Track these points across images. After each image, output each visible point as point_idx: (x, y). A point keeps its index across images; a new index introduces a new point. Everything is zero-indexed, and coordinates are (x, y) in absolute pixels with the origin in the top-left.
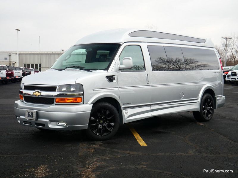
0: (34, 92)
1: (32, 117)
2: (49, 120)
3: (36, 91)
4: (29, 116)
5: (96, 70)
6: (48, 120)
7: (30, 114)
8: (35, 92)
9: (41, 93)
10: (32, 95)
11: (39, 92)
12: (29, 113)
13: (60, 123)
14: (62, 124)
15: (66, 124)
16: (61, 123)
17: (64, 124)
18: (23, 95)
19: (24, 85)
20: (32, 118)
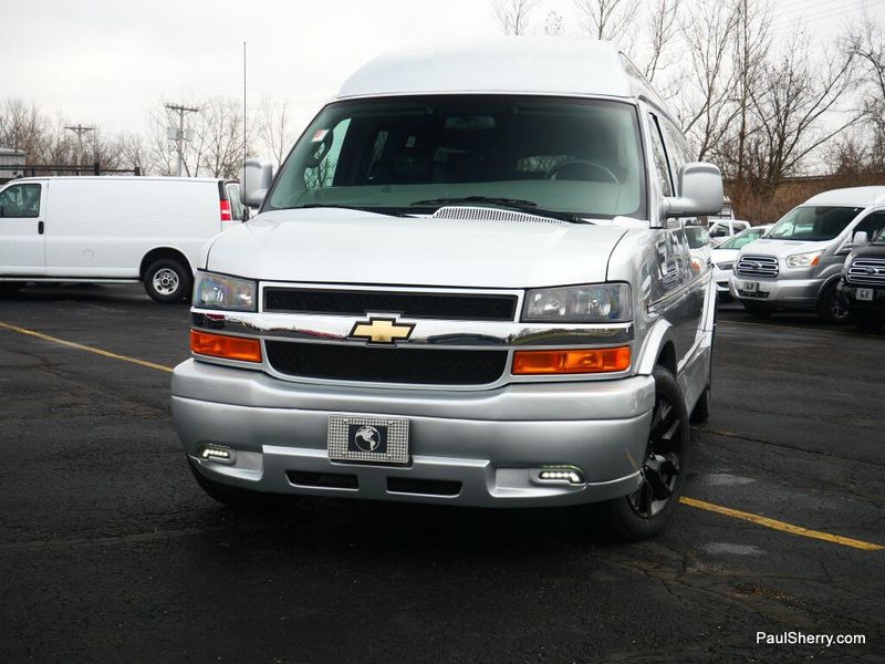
0: (358, 324)
1: (382, 448)
2: (488, 462)
3: (370, 315)
4: (356, 443)
5: (610, 217)
6: (484, 463)
7: (366, 435)
8: (370, 323)
9: (412, 326)
10: (344, 339)
11: (395, 324)
12: (354, 429)
13: (545, 475)
14: (559, 475)
15: (575, 478)
16: (553, 475)
17: (566, 475)
18: (262, 338)
19: (264, 288)
20: (381, 457)
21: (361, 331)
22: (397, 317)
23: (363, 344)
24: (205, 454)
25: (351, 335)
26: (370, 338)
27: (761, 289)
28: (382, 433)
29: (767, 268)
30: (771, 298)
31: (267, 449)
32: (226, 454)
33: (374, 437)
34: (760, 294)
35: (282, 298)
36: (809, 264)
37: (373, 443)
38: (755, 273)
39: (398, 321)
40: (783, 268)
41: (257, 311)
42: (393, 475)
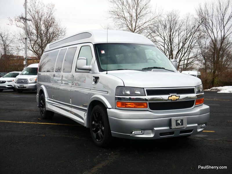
0: (169, 97)
1: (182, 124)
2: (197, 124)
4: (177, 124)
7: (179, 122)
8: (171, 96)
9: (179, 96)
10: (166, 100)
11: (176, 96)
12: (177, 121)
13: (202, 125)
18: (148, 102)
19: (146, 90)
20: (182, 126)
21: (170, 98)
22: (176, 94)
23: (170, 101)
24: (133, 133)
25: (168, 99)
26: (172, 100)
27: (24, 86)
28: (182, 121)
29: (25, 81)
30: (26, 88)
31: (155, 129)
32: (140, 132)
33: (181, 122)
34: (24, 87)
35: (150, 92)
36: (35, 80)
37: (180, 123)
38: (22, 83)
39: (177, 95)
40: (29, 81)
41: (145, 96)
42: (181, 130)
